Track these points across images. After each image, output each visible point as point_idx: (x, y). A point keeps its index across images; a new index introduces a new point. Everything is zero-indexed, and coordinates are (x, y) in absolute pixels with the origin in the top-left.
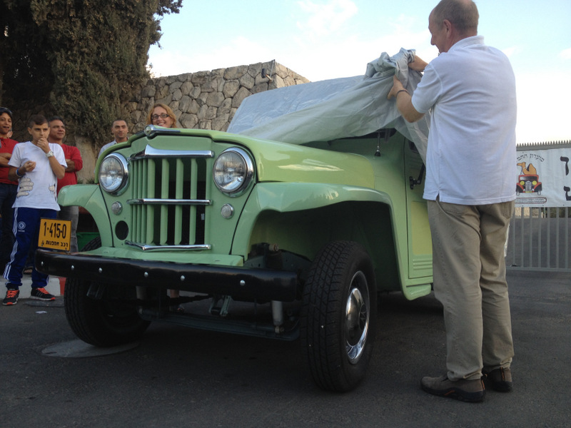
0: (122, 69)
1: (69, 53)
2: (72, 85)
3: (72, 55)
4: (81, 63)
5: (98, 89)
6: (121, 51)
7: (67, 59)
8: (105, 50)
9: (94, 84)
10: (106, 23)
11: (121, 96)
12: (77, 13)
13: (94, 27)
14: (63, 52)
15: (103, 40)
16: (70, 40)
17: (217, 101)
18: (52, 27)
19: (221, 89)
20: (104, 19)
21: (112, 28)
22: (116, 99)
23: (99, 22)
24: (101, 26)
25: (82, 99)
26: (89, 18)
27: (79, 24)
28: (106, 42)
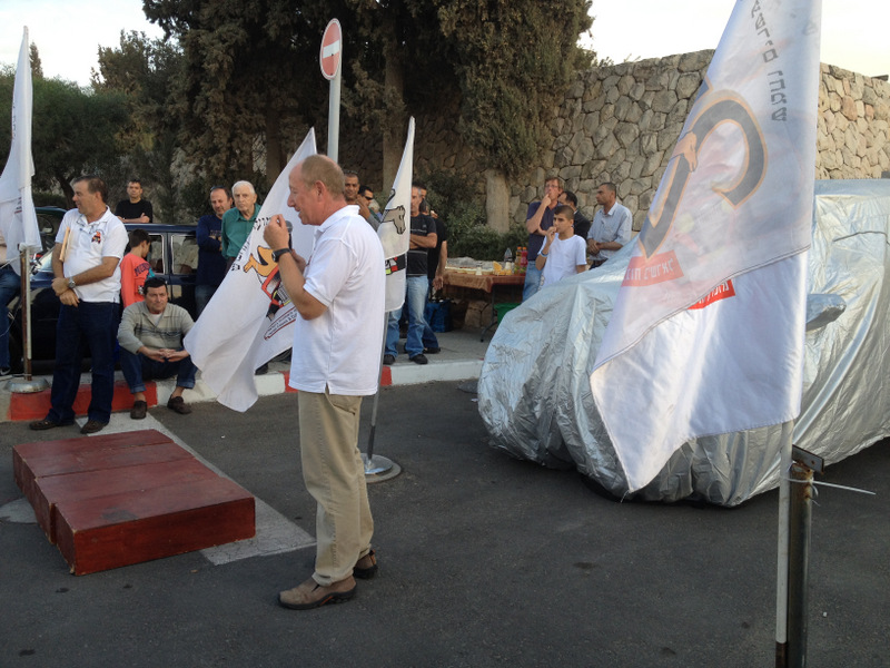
0: (542, 79)
1: (481, 66)
2: (483, 108)
3: (484, 69)
4: (495, 79)
5: (513, 109)
6: (542, 56)
7: (478, 74)
8: (523, 57)
9: (509, 103)
10: (524, 22)
11: (540, 113)
12: (489, 14)
13: (510, 29)
14: (474, 66)
15: (520, 44)
16: (482, 50)
17: (667, 104)
18: (461, 36)
19: (673, 87)
20: (523, 17)
21: (531, 28)
22: (534, 118)
23: (516, 23)
24: (518, 28)
25: (495, 124)
26: (504, 19)
27: (492, 28)
28: (524, 46)
